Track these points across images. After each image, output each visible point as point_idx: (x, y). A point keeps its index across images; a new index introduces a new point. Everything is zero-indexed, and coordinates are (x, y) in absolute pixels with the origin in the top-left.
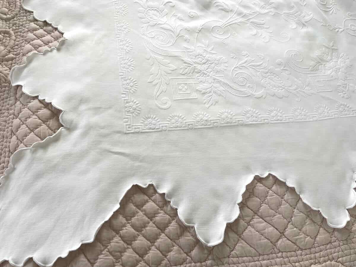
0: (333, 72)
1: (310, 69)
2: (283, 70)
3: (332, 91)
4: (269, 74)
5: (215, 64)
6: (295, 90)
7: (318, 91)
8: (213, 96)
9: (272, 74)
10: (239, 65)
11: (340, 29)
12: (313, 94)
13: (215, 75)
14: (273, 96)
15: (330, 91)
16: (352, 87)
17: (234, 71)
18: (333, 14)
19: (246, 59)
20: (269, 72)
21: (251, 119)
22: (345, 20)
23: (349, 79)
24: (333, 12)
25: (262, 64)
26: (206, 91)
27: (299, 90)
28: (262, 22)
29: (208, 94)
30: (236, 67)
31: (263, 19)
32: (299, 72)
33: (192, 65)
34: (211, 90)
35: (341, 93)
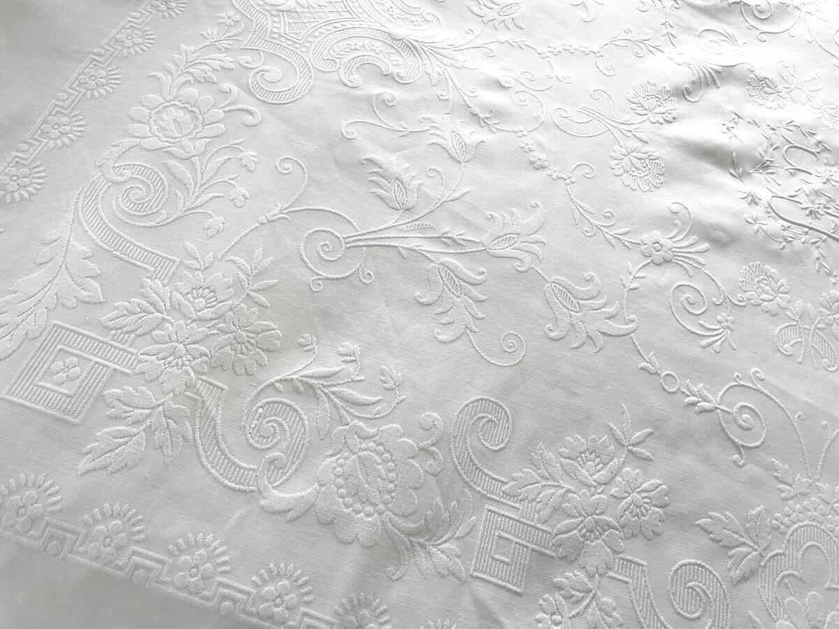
0: (575, 531)
1: (505, 488)
2: (422, 452)
3: (519, 594)
4: (372, 444)
5: (235, 339)
6: (409, 534)
7: (476, 574)
8: (134, 438)
9: (381, 448)
10: (301, 376)
11: (705, 401)
12: (453, 574)
13: (203, 374)
14: (326, 524)
15: (515, 593)
16: (601, 610)
17: (271, 388)
18: (708, 349)
19: (338, 369)
20: (377, 438)
21: (184, 577)
22: (735, 383)
23: (611, 577)
24: (710, 345)
25: (373, 404)
26: (127, 415)
27: (422, 540)
28: (473, 276)
29: (128, 425)
30: (286, 380)
31: (482, 269)
32: (467, 483)
33: (158, 311)
34: (150, 416)
35: (547, 617)
